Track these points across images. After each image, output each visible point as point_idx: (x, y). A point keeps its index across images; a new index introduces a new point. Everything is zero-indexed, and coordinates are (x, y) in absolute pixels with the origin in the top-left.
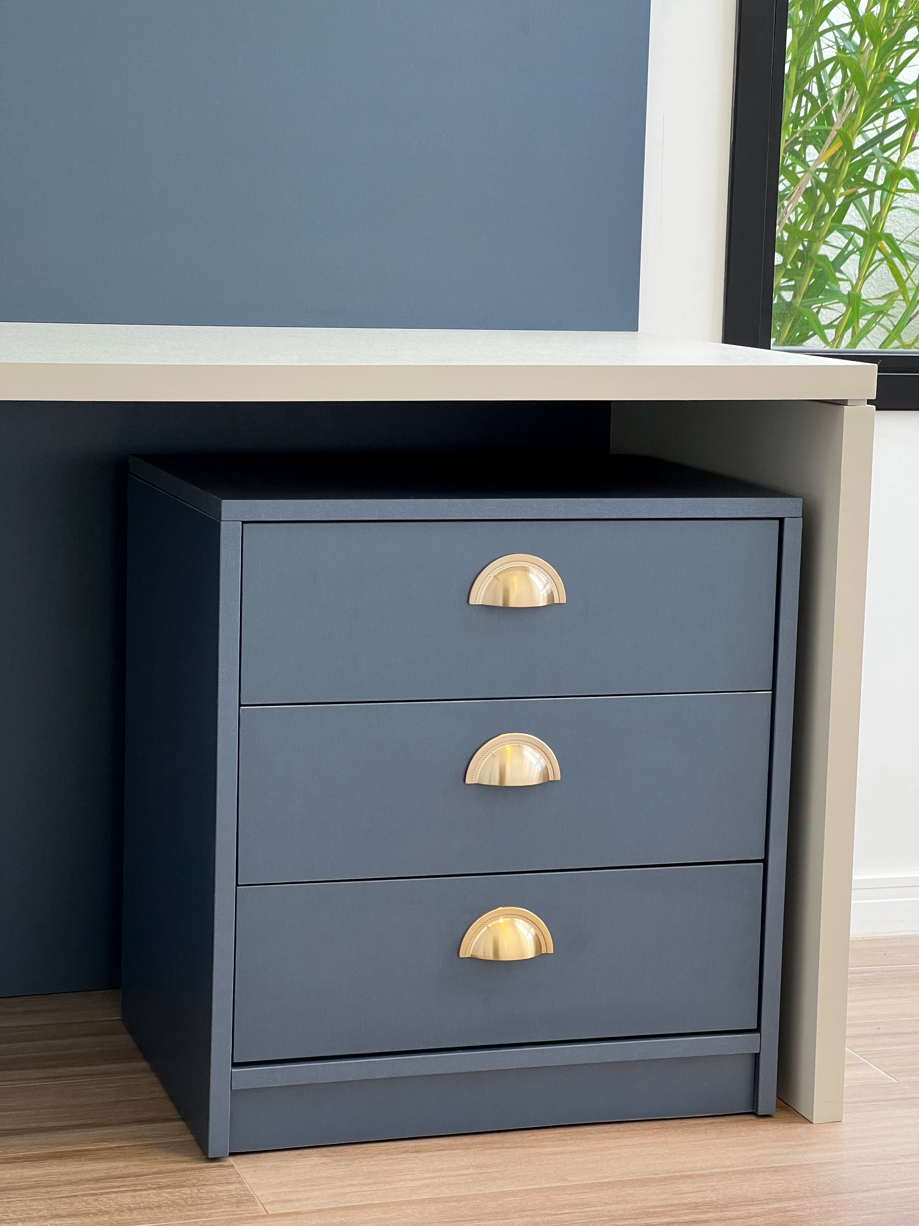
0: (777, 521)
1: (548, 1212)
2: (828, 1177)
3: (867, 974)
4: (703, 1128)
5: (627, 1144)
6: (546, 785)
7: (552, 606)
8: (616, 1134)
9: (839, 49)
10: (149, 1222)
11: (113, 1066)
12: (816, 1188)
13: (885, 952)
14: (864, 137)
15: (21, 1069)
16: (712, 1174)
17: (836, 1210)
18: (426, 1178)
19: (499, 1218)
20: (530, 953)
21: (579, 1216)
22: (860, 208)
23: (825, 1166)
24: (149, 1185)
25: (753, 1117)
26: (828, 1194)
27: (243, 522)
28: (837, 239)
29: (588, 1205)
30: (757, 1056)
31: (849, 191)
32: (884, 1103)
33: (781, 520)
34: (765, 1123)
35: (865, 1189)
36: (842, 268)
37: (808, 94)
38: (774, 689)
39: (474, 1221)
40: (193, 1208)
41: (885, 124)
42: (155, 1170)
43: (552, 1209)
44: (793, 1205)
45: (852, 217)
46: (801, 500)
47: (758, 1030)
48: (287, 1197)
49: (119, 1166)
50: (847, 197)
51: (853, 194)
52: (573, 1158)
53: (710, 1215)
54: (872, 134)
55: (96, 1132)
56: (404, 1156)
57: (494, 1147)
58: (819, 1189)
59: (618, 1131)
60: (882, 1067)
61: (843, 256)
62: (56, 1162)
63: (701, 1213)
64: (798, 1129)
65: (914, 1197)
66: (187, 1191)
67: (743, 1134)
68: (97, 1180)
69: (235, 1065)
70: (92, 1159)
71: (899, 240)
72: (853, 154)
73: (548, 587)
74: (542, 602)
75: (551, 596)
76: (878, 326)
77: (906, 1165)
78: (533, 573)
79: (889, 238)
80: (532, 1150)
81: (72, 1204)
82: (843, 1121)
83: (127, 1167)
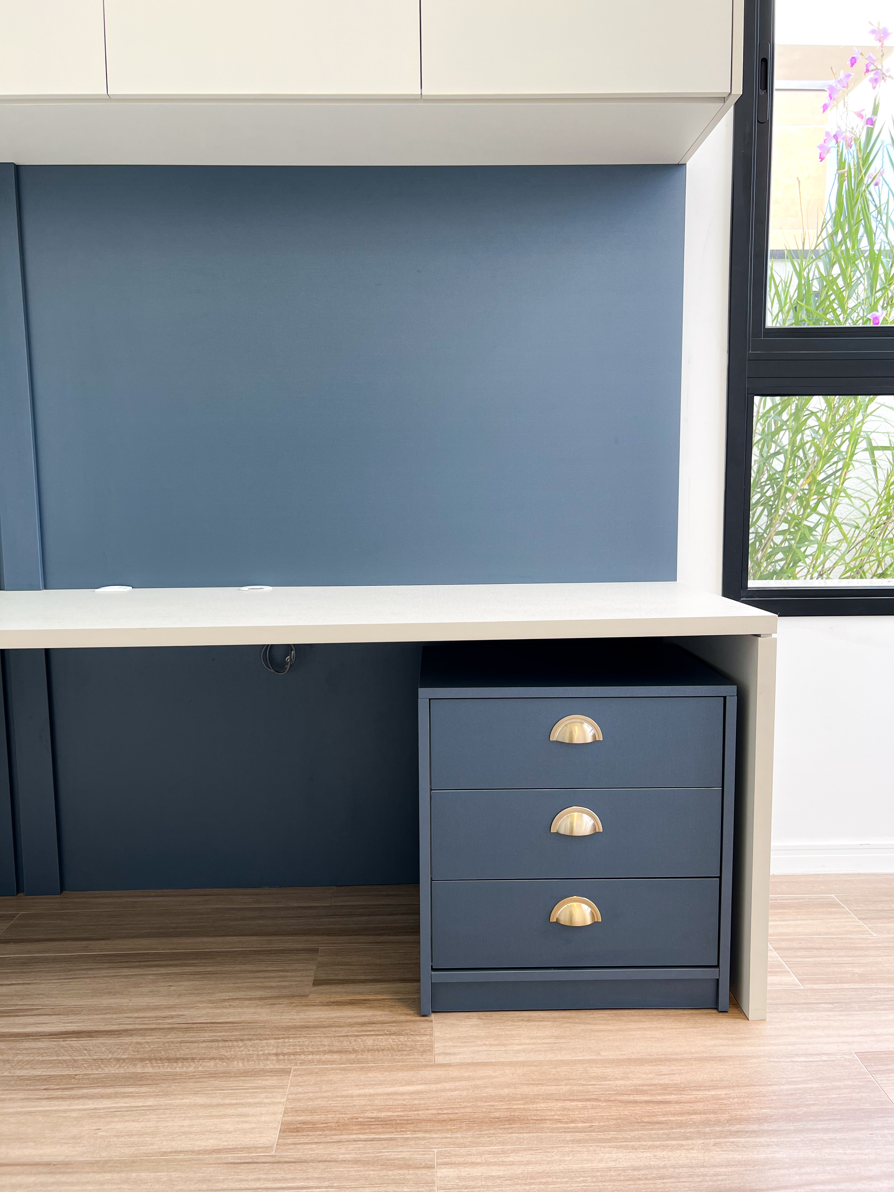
0: (723, 698)
1: (582, 1082)
2: (749, 1070)
3: (800, 901)
4: (687, 1017)
5: (641, 1027)
6: (595, 835)
7: (595, 742)
8: (637, 1018)
9: (812, 437)
10: (373, 1062)
11: (407, 937)
12: (741, 1078)
13: (813, 885)
14: (826, 474)
15: (366, 935)
16: (682, 1060)
17: (748, 1102)
18: (525, 1044)
19: (553, 1084)
20: (589, 922)
21: (598, 1088)
22: (825, 504)
23: (749, 1059)
24: (386, 1031)
25: (715, 1011)
26: (747, 1086)
27: (430, 699)
28: (814, 518)
29: (605, 1079)
30: (718, 980)
31: (819, 497)
32: (793, 1006)
33: (725, 698)
34: (722, 1017)
35: (769, 1083)
36: (816, 529)
37: (799, 457)
38: (723, 787)
39: (539, 1085)
40: (399, 1053)
41: (836, 467)
42: (394, 1019)
43: (585, 1080)
44: (722, 1093)
45: (821, 508)
46: (736, 686)
47: (718, 966)
48: (449, 1051)
49: (379, 1015)
50: (818, 500)
51: (821, 498)
52: (608, 1036)
53: (673, 1096)
54: (829, 472)
55: (379, 986)
56: (520, 1023)
57: (569, 1021)
58: (742, 1080)
59: (638, 1015)
60: (797, 975)
61: (817, 525)
62: (349, 1007)
63: (668, 1094)
64: (740, 1024)
65: (798, 1095)
66: (402, 1038)
67: (708, 1025)
68: (363, 1024)
69: (433, 970)
70: (367, 1007)
71: (841, 518)
72: (819, 483)
73: (593, 731)
74: (589, 740)
75: (594, 736)
76: (834, 555)
77: (797, 1063)
78: (585, 724)
79: (836, 519)
80: (590, 1027)
81: (342, 1042)
82: (767, 1020)
83: (380, 1015)
